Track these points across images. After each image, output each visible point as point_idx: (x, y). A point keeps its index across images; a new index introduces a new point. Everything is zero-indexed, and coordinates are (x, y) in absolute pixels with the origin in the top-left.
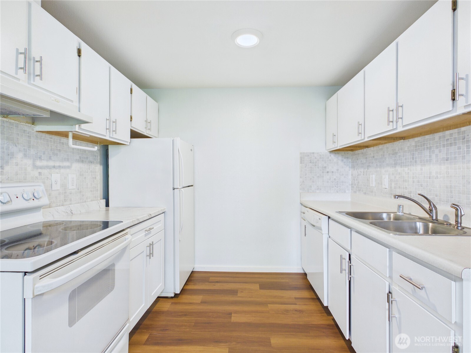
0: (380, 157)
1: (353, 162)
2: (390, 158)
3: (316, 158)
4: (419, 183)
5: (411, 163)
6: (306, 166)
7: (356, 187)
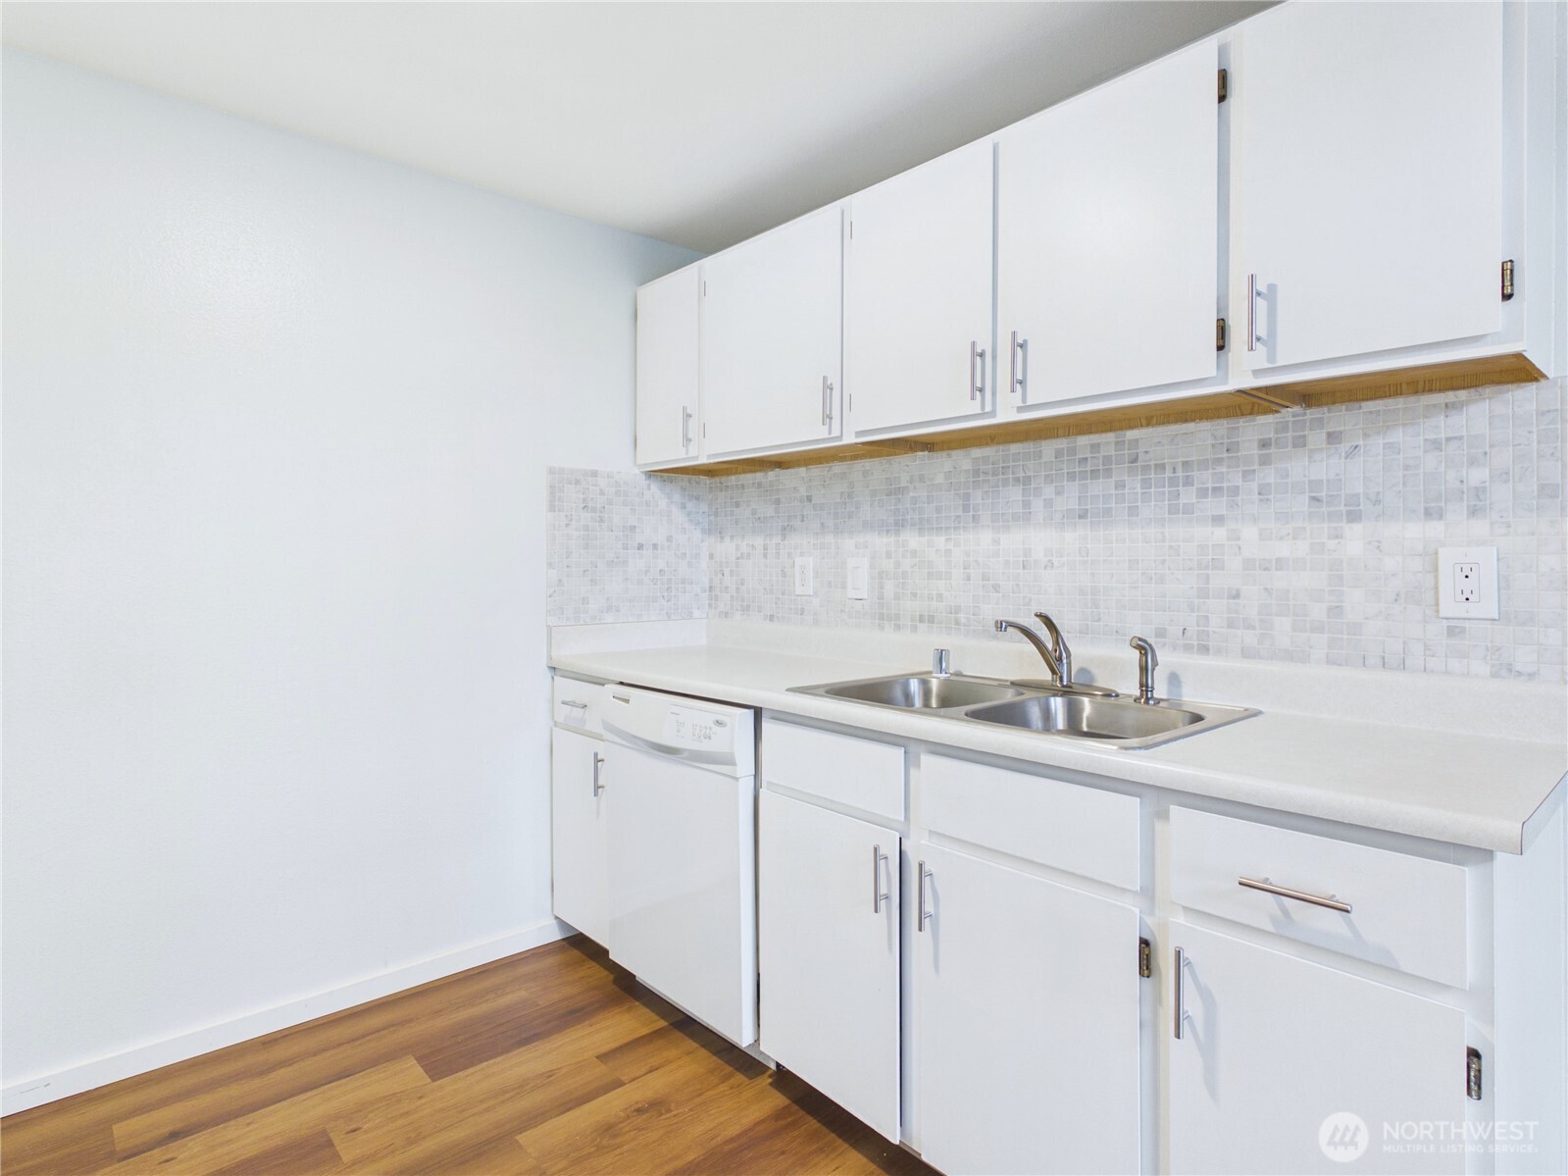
0: (838, 500)
1: (716, 514)
2: (876, 503)
3: (604, 494)
4: (989, 580)
5: (959, 523)
6: (571, 520)
7: (732, 597)
